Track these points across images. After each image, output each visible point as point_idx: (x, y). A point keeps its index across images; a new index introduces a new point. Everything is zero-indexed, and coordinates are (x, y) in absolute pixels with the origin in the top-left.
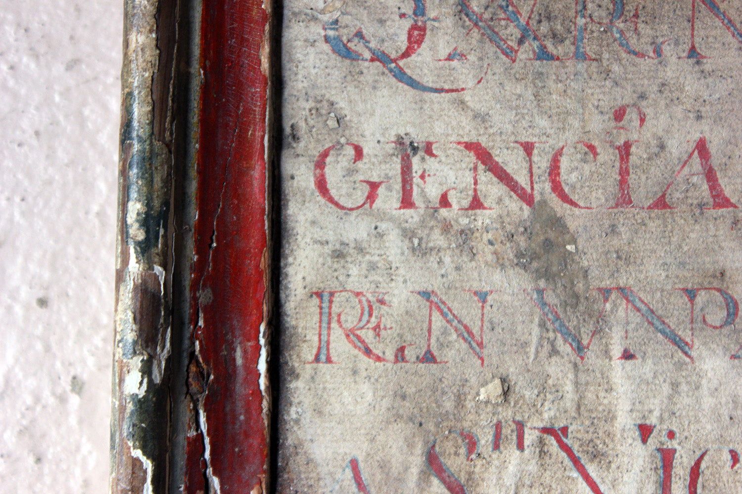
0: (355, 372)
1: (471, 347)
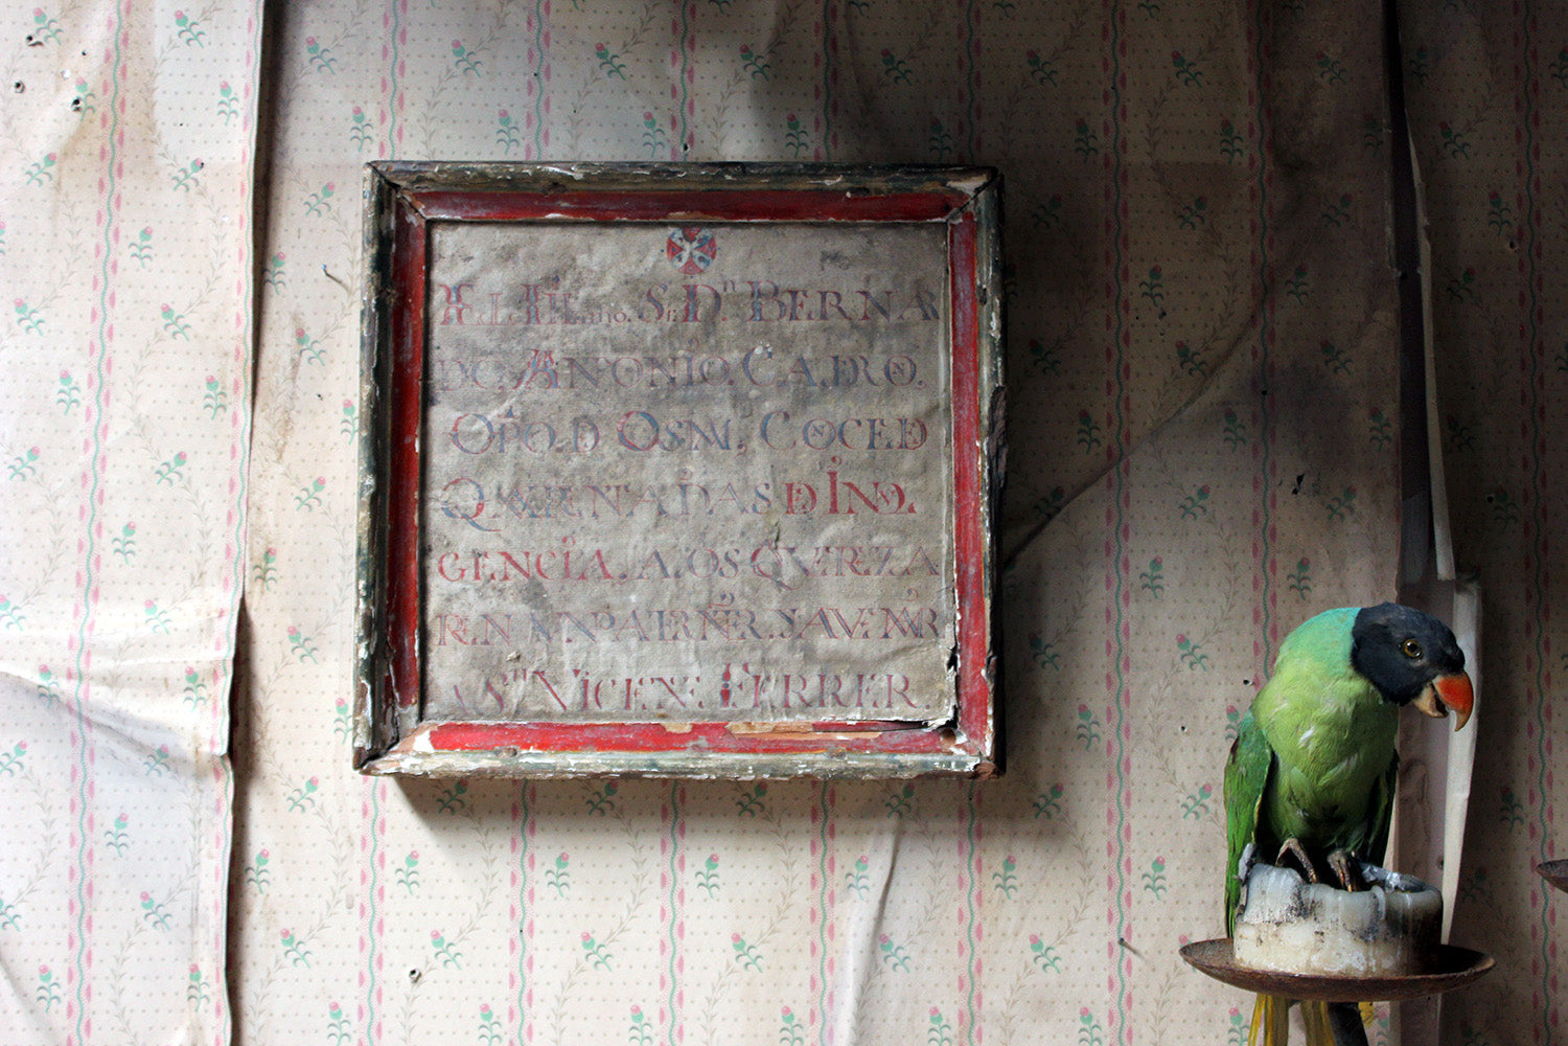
0: (455, 649)
1: (504, 638)
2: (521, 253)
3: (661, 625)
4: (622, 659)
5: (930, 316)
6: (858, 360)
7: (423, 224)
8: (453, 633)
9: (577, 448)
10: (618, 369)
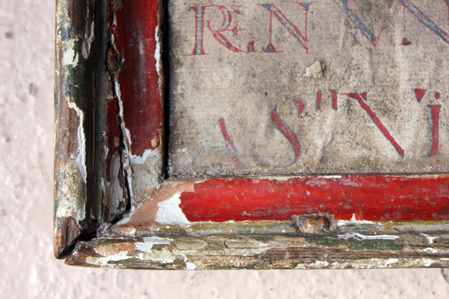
0: (220, 60)
1: (299, 41)
8: (218, 35)
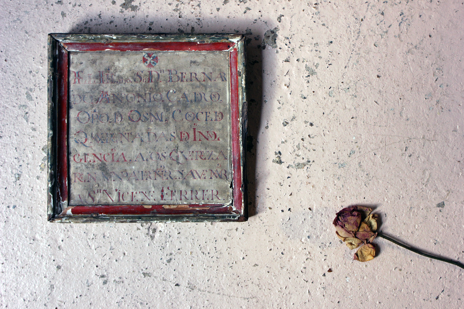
1: (94, 180)
2: (98, 62)
3: (142, 175)
4: (131, 186)
5: (224, 79)
6: (202, 93)
7: (67, 52)
8: (78, 179)
9: (115, 122)
10: (128, 97)
